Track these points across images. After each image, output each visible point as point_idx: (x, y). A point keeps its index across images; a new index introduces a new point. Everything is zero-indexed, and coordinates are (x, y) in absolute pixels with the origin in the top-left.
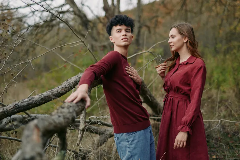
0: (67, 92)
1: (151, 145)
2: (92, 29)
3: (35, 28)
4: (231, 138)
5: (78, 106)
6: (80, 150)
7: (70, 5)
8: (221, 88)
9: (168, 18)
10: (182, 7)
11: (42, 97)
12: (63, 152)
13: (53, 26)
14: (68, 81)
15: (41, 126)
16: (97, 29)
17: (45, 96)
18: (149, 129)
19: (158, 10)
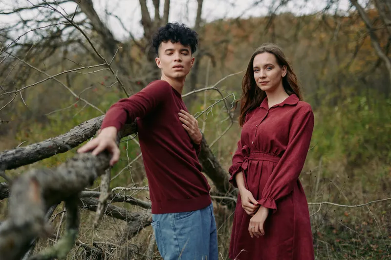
0: (81, 143)
1: (211, 234)
2: (121, 55)
3: (26, 48)
4: (337, 234)
5: (100, 160)
6: (95, 245)
7: (86, 14)
8: (323, 159)
9: (244, 45)
10: (267, 28)
11: (37, 149)
12: (72, 231)
13: (55, 47)
14: (82, 126)
15: (41, 178)
16: (129, 56)
17: (43, 148)
18: (209, 209)
19: (228, 32)
